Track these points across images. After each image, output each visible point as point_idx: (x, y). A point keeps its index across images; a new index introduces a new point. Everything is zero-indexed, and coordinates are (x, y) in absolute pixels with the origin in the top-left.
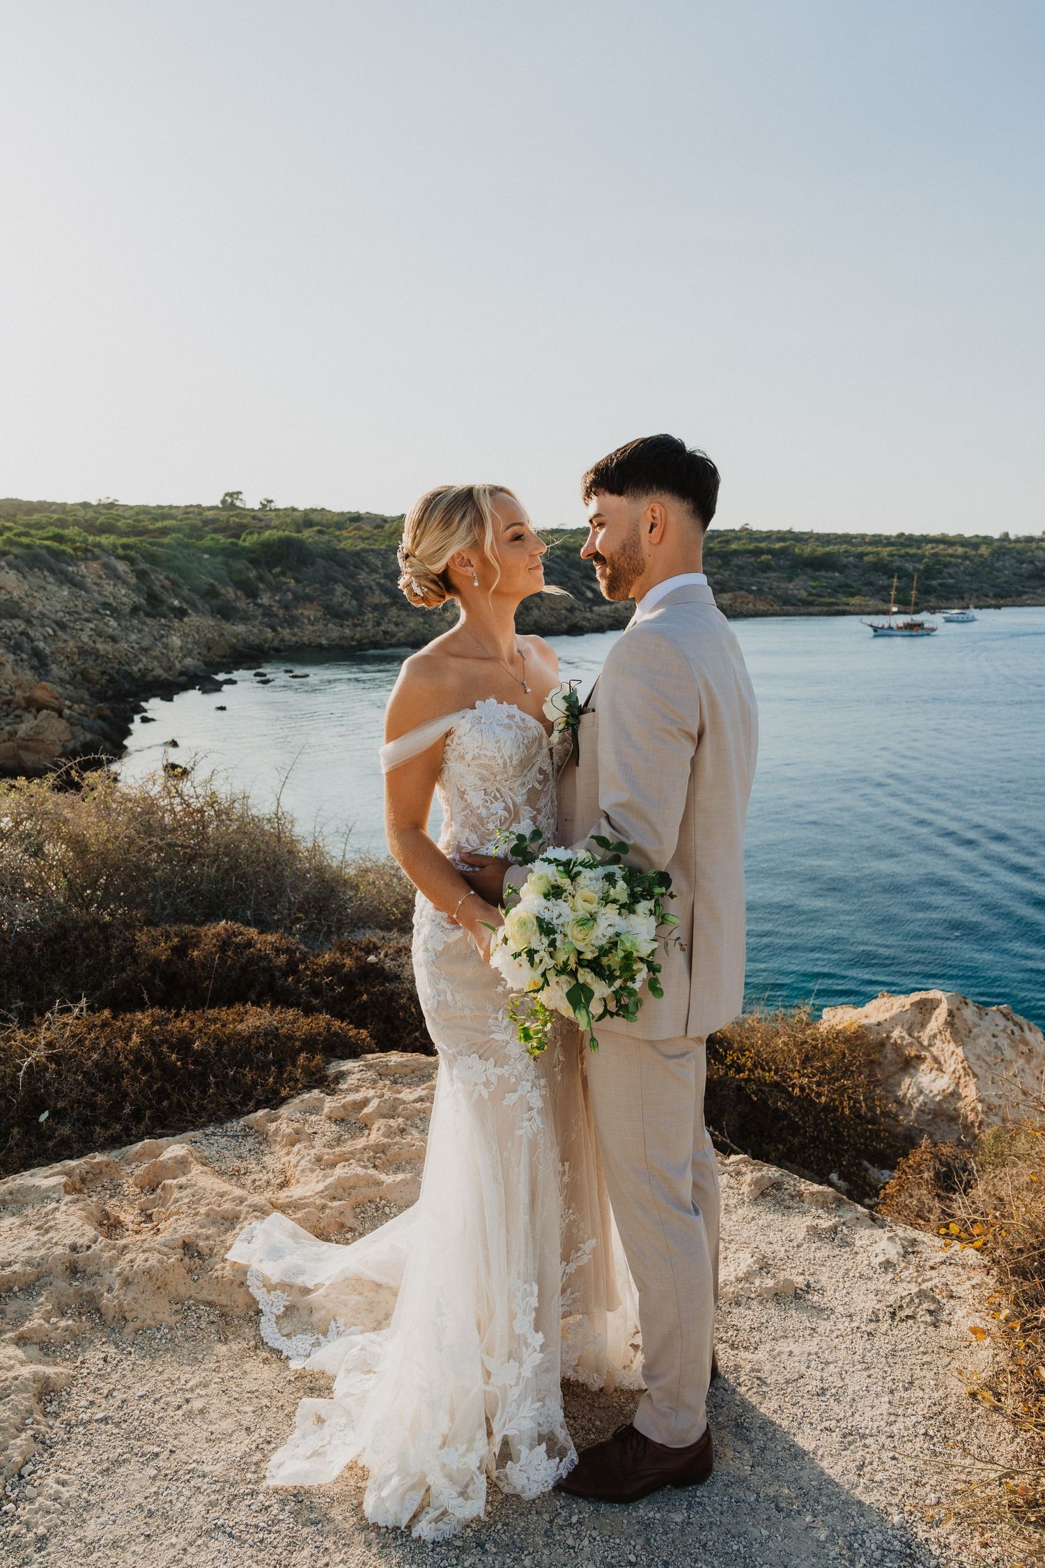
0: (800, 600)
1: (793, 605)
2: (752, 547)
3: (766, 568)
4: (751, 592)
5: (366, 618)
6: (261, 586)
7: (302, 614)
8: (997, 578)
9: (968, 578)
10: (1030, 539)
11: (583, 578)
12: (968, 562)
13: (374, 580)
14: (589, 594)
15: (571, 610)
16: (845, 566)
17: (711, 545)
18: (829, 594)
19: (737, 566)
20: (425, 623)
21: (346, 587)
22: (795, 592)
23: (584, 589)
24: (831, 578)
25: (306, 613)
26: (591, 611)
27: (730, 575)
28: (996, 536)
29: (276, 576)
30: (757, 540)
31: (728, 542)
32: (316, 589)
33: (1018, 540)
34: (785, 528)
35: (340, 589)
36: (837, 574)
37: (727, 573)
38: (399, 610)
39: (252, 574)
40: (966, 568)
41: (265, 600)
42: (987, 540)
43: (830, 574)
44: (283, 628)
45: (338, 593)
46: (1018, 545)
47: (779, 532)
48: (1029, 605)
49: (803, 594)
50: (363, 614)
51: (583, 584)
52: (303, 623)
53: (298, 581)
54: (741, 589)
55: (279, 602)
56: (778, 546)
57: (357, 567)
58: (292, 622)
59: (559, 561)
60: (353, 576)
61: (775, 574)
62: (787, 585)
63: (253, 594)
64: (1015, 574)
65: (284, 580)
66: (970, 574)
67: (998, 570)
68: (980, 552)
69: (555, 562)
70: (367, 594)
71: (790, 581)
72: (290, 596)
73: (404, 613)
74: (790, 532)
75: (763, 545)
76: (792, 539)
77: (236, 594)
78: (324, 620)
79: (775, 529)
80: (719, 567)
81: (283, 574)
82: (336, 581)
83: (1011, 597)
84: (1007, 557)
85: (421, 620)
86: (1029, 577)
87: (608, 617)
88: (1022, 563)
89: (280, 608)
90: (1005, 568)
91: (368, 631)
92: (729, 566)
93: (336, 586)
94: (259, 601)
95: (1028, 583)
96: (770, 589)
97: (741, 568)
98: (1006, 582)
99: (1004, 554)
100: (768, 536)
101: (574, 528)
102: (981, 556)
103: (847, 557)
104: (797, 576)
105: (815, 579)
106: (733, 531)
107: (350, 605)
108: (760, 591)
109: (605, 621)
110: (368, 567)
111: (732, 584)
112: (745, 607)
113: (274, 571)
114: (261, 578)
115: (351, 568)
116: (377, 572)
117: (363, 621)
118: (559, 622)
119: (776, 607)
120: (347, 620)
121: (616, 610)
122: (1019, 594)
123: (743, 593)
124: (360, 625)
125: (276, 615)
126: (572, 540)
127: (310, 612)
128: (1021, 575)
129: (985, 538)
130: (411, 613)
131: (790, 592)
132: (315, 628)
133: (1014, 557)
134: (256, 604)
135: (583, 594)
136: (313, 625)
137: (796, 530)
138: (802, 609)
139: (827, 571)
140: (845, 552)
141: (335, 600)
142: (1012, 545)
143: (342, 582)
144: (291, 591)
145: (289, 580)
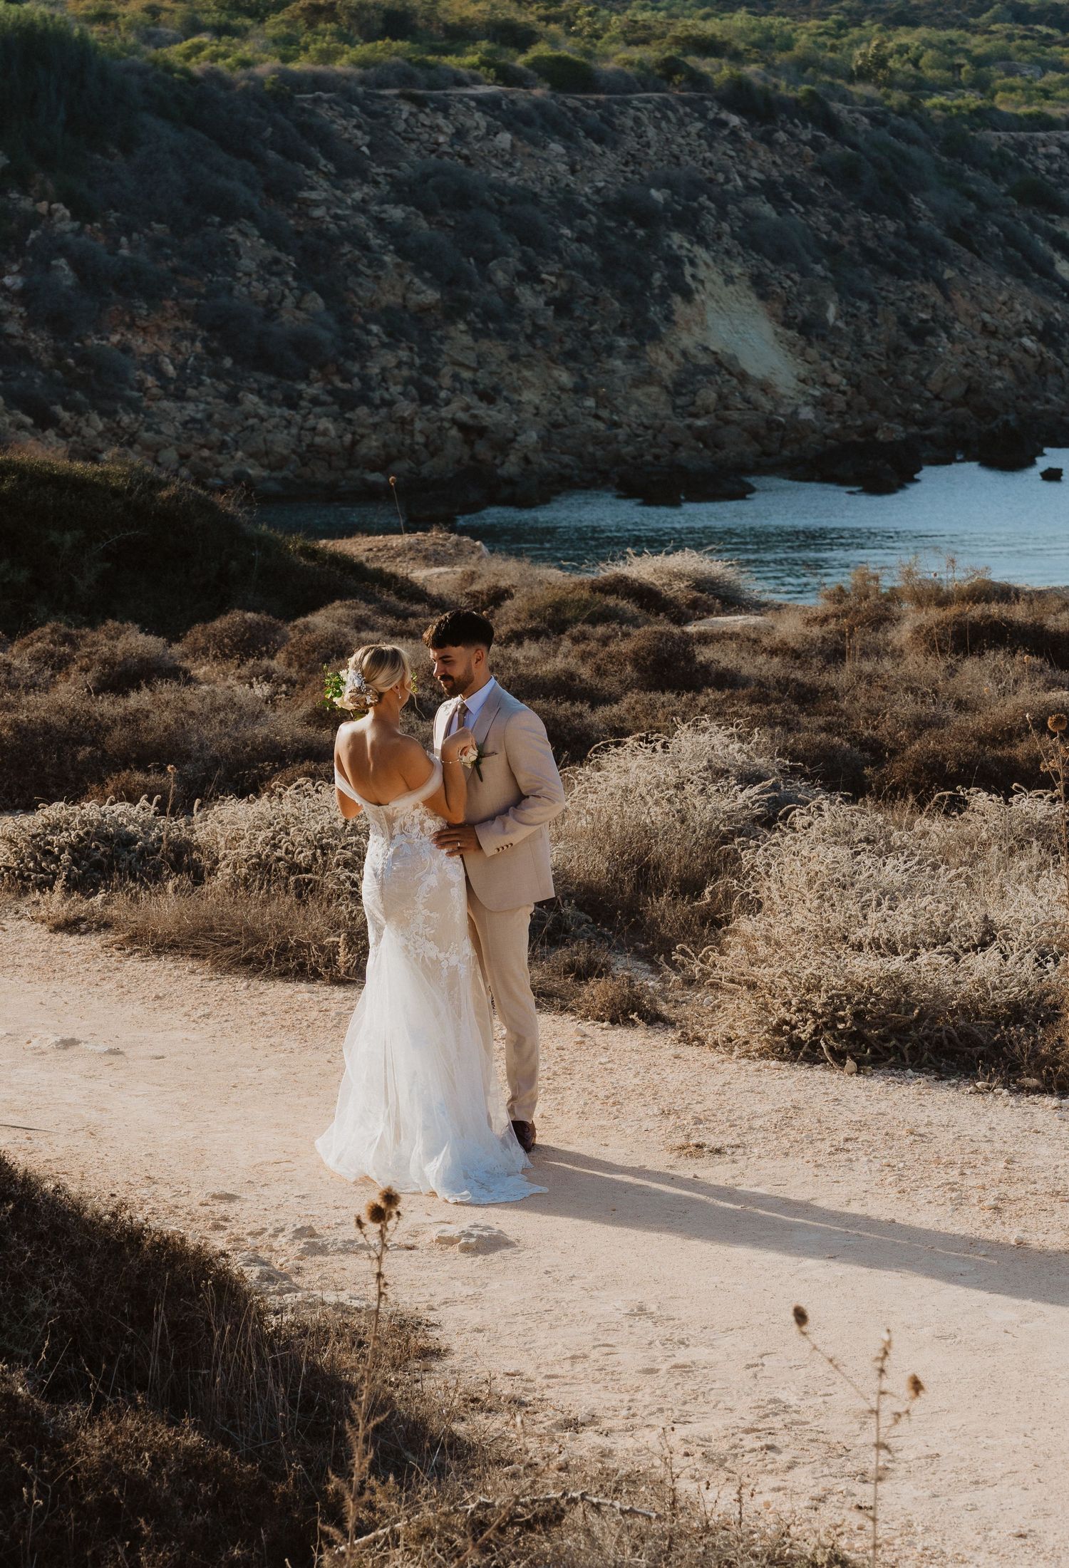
5: (374, 370)
7: (125, 349)
13: (361, 207)
20: (581, 389)
21: (272, 235)
23: (1043, 245)
25: (142, 345)
32: (158, 244)
35: (251, 246)
38: (476, 334)
44: (76, 409)
45: (247, 263)
50: (360, 351)
52: (141, 386)
53: (82, 212)
55: (23, 296)
57: (289, 153)
58: (100, 383)
65: (26, 204)
70: (351, 266)
72: (65, 272)
73: (499, 350)
78: (217, 375)
81: (16, 174)
82: (230, 211)
85: (565, 378)
89: (30, 323)
91: (403, 423)
93: (232, 232)
107: (301, 311)
110: (330, 157)
115: (272, 155)
116: (365, 177)
117: (365, 380)
120: (306, 377)
124: (364, 399)
125: (24, 355)
127: (153, 341)
130: (524, 349)
132: (191, 410)
136: (180, 396)
141: (239, 289)
143: (252, 217)
144: (63, 250)
145: (43, 207)
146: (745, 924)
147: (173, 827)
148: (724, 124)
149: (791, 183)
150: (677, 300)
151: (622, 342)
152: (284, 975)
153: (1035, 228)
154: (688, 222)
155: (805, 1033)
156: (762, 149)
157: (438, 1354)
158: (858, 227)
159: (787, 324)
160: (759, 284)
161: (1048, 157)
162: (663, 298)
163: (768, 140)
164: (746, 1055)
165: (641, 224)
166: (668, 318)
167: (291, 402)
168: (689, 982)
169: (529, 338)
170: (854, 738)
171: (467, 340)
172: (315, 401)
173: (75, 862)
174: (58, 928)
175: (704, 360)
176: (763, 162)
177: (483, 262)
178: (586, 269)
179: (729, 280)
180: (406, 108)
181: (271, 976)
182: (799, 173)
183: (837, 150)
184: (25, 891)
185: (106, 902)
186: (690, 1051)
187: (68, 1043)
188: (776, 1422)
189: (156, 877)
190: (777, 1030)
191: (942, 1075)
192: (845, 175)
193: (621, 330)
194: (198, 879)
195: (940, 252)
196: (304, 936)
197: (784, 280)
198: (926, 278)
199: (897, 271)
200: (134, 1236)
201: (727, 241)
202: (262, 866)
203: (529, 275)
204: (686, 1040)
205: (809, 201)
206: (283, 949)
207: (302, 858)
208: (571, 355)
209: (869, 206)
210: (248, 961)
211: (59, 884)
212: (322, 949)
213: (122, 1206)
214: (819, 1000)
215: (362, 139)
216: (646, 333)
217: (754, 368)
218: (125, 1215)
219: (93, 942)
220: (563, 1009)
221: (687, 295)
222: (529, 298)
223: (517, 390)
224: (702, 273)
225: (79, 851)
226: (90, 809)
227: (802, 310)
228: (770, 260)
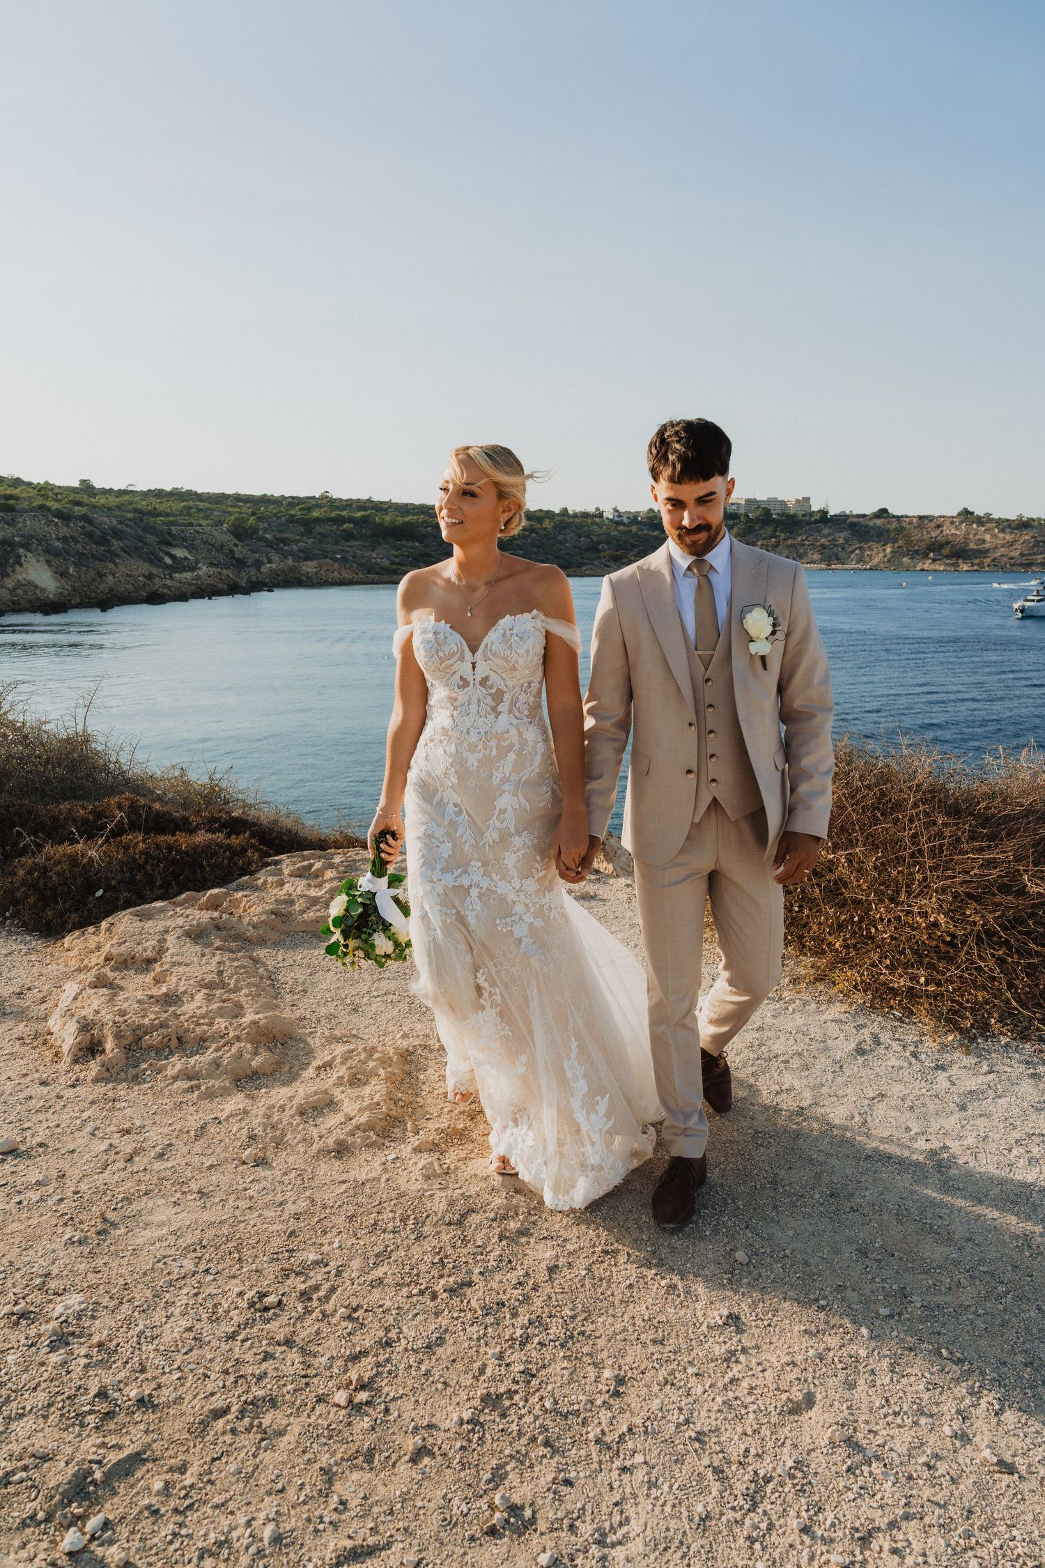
0: (383, 569)
1: (377, 573)
2: (333, 515)
3: (349, 536)
4: (336, 560)
8: (560, 550)
9: (535, 550)
10: (585, 515)
11: (159, 543)
12: (534, 535)
14: (168, 561)
15: (150, 577)
16: (424, 536)
17: (293, 512)
18: (411, 562)
19: (319, 534)
22: (379, 560)
23: (161, 554)
24: (412, 547)
26: (171, 578)
27: (313, 543)
28: (557, 511)
30: (337, 508)
31: (309, 509)
33: (575, 515)
34: (364, 497)
36: (417, 544)
37: (311, 541)
40: (533, 540)
42: (549, 514)
43: (410, 544)
46: (576, 520)
47: (358, 501)
48: (588, 576)
49: (386, 563)
51: (159, 549)
54: (326, 557)
56: (359, 514)
59: (132, 524)
61: (358, 543)
62: (370, 553)
64: (575, 547)
66: (536, 546)
67: (561, 543)
68: (544, 525)
69: (127, 526)
71: (373, 550)
74: (369, 501)
75: (344, 513)
76: (372, 509)
79: (355, 497)
80: (302, 535)
83: (572, 567)
84: (567, 531)
86: (588, 550)
87: (190, 584)
88: (580, 537)
90: (566, 541)
92: (311, 533)
95: (586, 556)
96: (354, 557)
97: (325, 536)
98: (568, 554)
99: (565, 528)
100: (349, 504)
101: (145, 489)
102: (545, 529)
103: (426, 527)
104: (380, 545)
105: (397, 549)
106: (313, 498)
108: (344, 560)
109: (186, 589)
111: (316, 552)
112: (332, 575)
118: (137, 591)
119: (361, 576)
121: (199, 577)
122: (579, 566)
123: (328, 561)
126: (144, 503)
128: (580, 548)
129: (548, 512)
131: (373, 561)
133: (573, 531)
135: (161, 560)
137: (375, 499)
138: (386, 578)
139: (407, 540)
140: (424, 522)
142: (571, 520)
150: (17, 567)
153: (163, 550)
154: (26, 546)
156: (65, 528)
159: (56, 573)
160: (48, 563)
162: (13, 566)
163: (68, 526)
165: (9, 546)
166: (14, 571)
175: (24, 582)
176: (64, 531)
179: (38, 561)
183: (89, 528)
192: (90, 535)
195: (117, 555)
197: (56, 561)
199: (100, 560)
201: (40, 551)
209: (96, 543)
216: (4, 575)
217: (41, 584)
221: (21, 565)
224: (29, 559)
227: (61, 570)
228: (52, 555)
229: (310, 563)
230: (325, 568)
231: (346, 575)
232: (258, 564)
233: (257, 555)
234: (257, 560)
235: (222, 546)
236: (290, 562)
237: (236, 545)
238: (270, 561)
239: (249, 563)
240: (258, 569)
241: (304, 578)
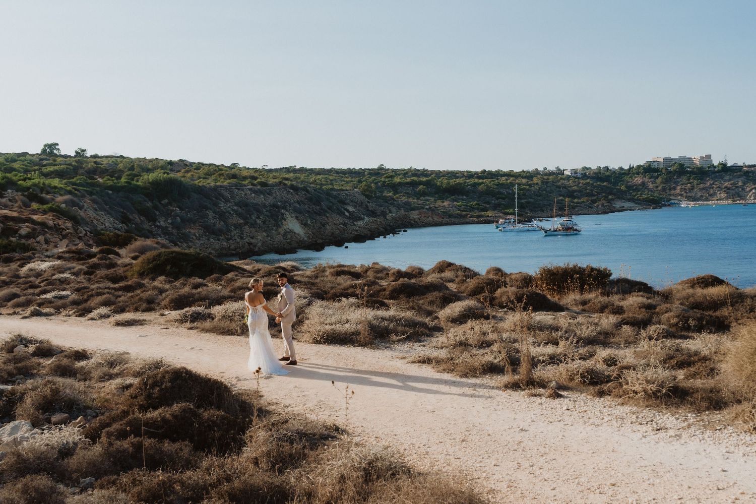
3: (423, 193)
4: (427, 210)
5: (233, 234)
6: (157, 213)
7: (190, 232)
13: (229, 207)
14: (347, 214)
20: (268, 236)
21: (214, 212)
22: (450, 209)
23: (342, 210)
25: (192, 231)
29: (165, 206)
32: (195, 214)
35: (211, 214)
38: (250, 228)
39: (149, 204)
41: (162, 223)
44: (181, 242)
45: (210, 217)
49: (457, 211)
50: (230, 231)
52: (192, 238)
53: (181, 209)
54: (423, 208)
55: (171, 224)
57: (217, 198)
58: (185, 238)
60: (216, 205)
61: (430, 198)
63: (153, 220)
65: (172, 208)
70: (228, 217)
72: (179, 219)
73: (253, 230)
77: (140, 219)
78: (206, 236)
81: (170, 204)
82: (207, 208)
85: (265, 234)
89: (173, 228)
91: (238, 243)
93: (207, 212)
94: (159, 224)
96: (435, 207)
107: (220, 225)
108: (431, 210)
110: (224, 199)
113: (163, 202)
114: (156, 208)
115: (214, 199)
116: (230, 202)
117: (231, 236)
119: (445, 219)
120: (221, 236)
124: (231, 239)
125: (172, 234)
127: (194, 231)
130: (258, 230)
132: (201, 242)
134: (156, 226)
135: (344, 214)
136: (199, 240)
138: (461, 220)
141: (209, 221)
143: (211, 209)
144: (178, 216)
145: (174, 208)
146: (307, 322)
147: (207, 311)
148: (290, 192)
149: (301, 201)
150: (283, 221)
151: (274, 228)
152: (229, 335)
153: (341, 207)
154: (285, 208)
155: (319, 339)
156: (296, 196)
157: (262, 396)
158: (313, 207)
159: (302, 224)
160: (297, 218)
161: (343, 195)
162: (281, 221)
163: (297, 194)
164: (309, 343)
166: (282, 224)
167: (219, 240)
168: (298, 332)
169: (259, 228)
170: (322, 290)
171: (248, 229)
172: (223, 240)
173: (191, 318)
174: (189, 329)
175: (288, 231)
176: (297, 198)
177: (250, 215)
178: (268, 216)
179: (292, 217)
180: (236, 190)
181: (227, 335)
182: (303, 199)
183: (309, 195)
184: (183, 323)
185: (197, 324)
186: (300, 343)
187: (192, 348)
188: (321, 403)
189: (205, 319)
190: (314, 339)
191: (342, 345)
192: (310, 199)
193: (274, 226)
194: (213, 319)
195: (326, 212)
196: (232, 328)
197: (301, 217)
198: (324, 215)
199: (319, 215)
200: (209, 380)
201: (291, 211)
202: (224, 316)
203: (258, 217)
204: (299, 341)
205: (304, 204)
206: (229, 330)
207: (231, 315)
208: (266, 230)
209: (314, 204)
210: (222, 333)
211: (189, 321)
212: (235, 330)
213: (207, 375)
214: (321, 333)
215: (229, 196)
216: (278, 226)
217: (297, 232)
218: (208, 376)
219: (195, 331)
220: (277, 338)
221: (285, 220)
222: (258, 221)
223: (257, 237)
224: (287, 216)
225: (192, 316)
226: (193, 308)
227: (304, 222)
228: (299, 214)
229: (414, 212)
230: (423, 215)
231: (437, 219)
232: (384, 214)
233: (382, 208)
234: (383, 211)
235: (362, 203)
236: (402, 211)
237: (368, 202)
238: (390, 212)
239: (378, 214)
240: (385, 217)
241: (413, 222)
